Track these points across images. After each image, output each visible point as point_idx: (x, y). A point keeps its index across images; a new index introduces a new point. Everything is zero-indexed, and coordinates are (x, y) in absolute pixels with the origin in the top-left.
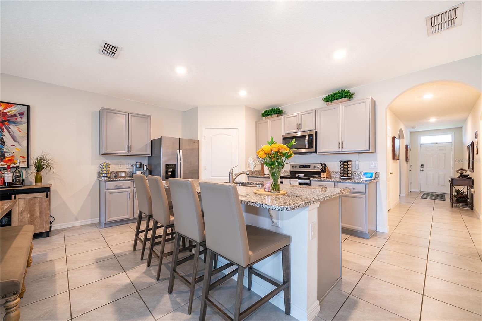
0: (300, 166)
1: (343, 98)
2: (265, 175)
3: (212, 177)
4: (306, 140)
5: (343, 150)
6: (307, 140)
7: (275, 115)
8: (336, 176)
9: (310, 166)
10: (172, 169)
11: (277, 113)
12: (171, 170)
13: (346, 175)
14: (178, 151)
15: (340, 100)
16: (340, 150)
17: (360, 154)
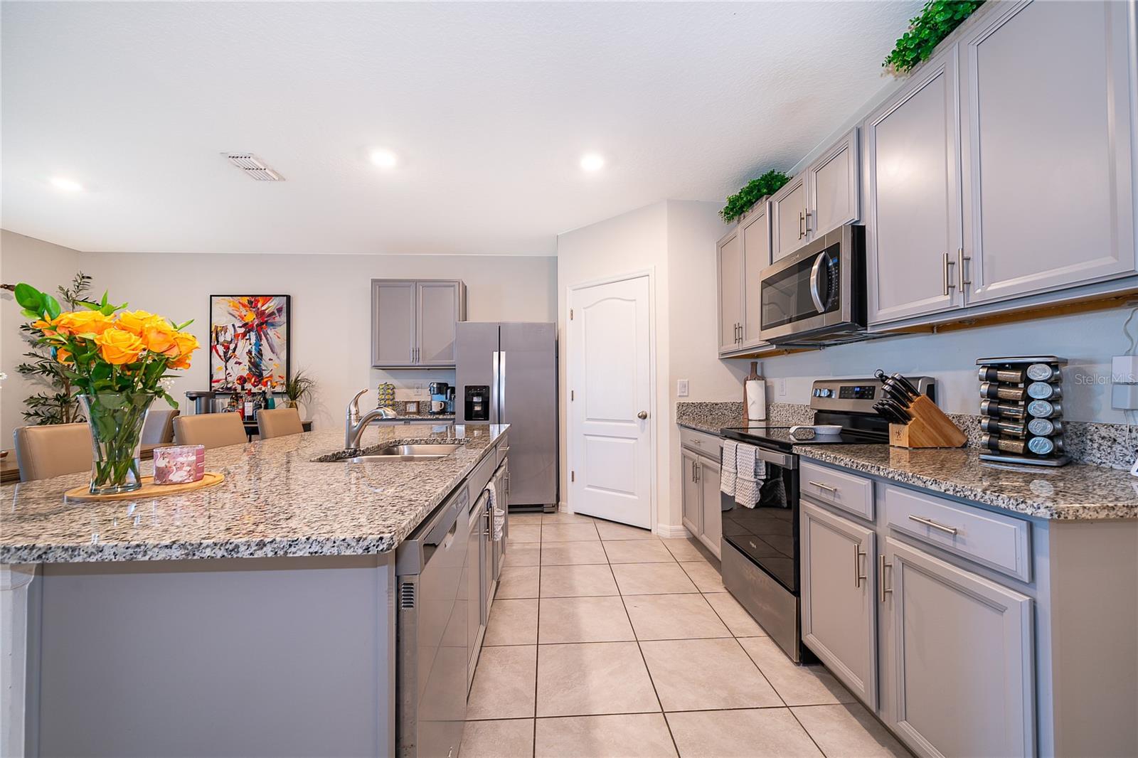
0: (842, 388)
6: (813, 276)
7: (759, 203)
9: (874, 387)
10: (480, 397)
12: (479, 400)
13: (1018, 446)
14: (496, 354)
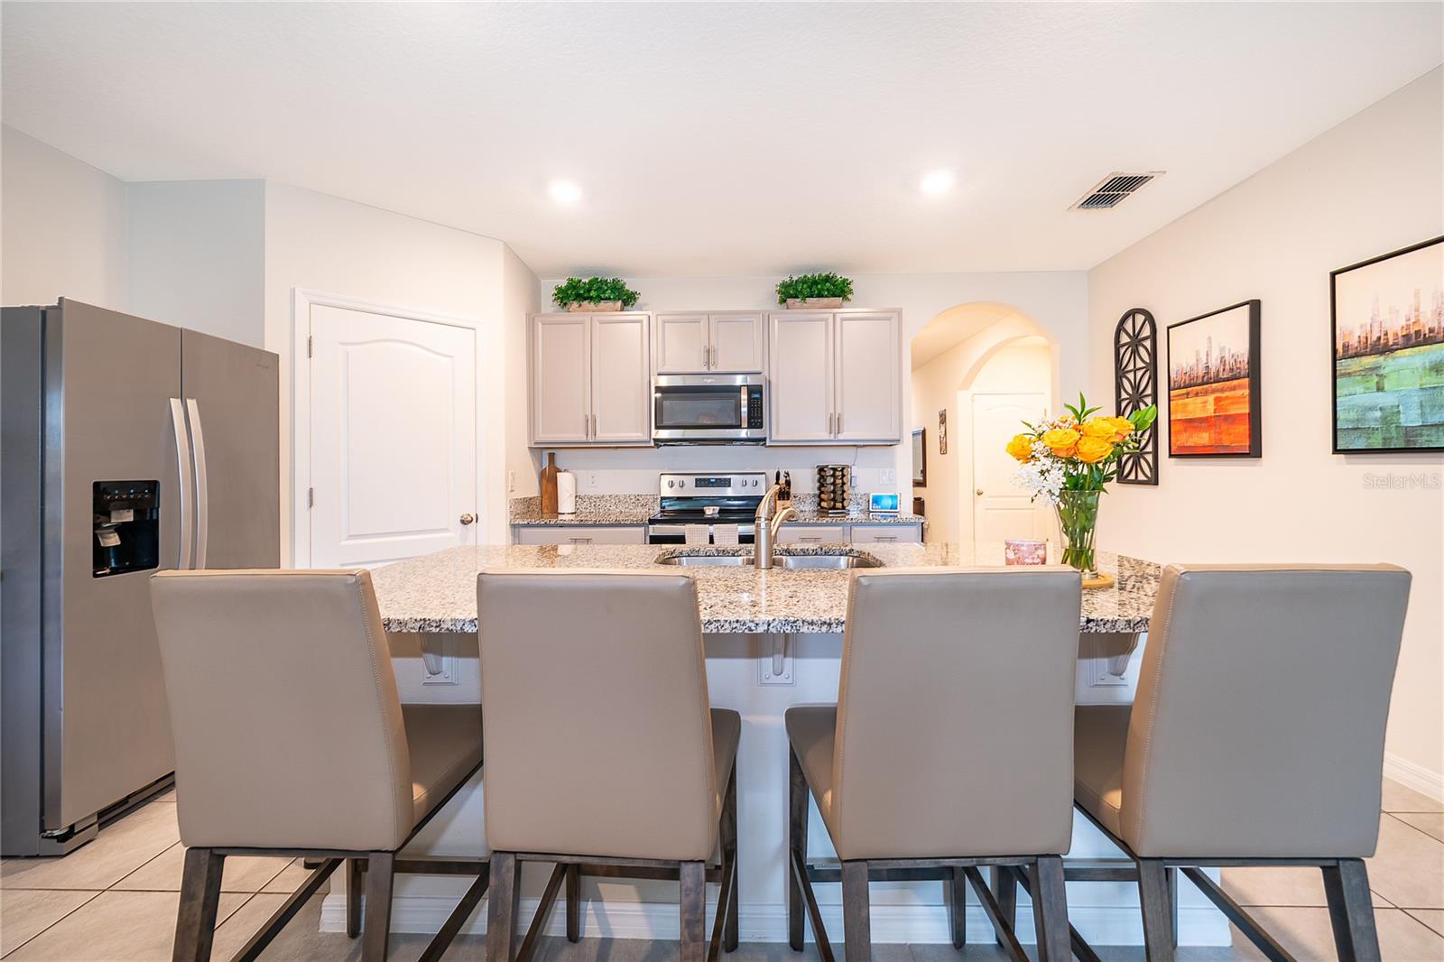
0: (696, 479)
1: (834, 296)
2: (561, 517)
3: (351, 537)
4: (742, 402)
5: (840, 437)
6: (744, 402)
7: (610, 304)
8: (801, 507)
9: (730, 479)
10: (132, 512)
11: (619, 299)
12: (129, 516)
15: (825, 300)
16: (832, 437)
17: (860, 450)
